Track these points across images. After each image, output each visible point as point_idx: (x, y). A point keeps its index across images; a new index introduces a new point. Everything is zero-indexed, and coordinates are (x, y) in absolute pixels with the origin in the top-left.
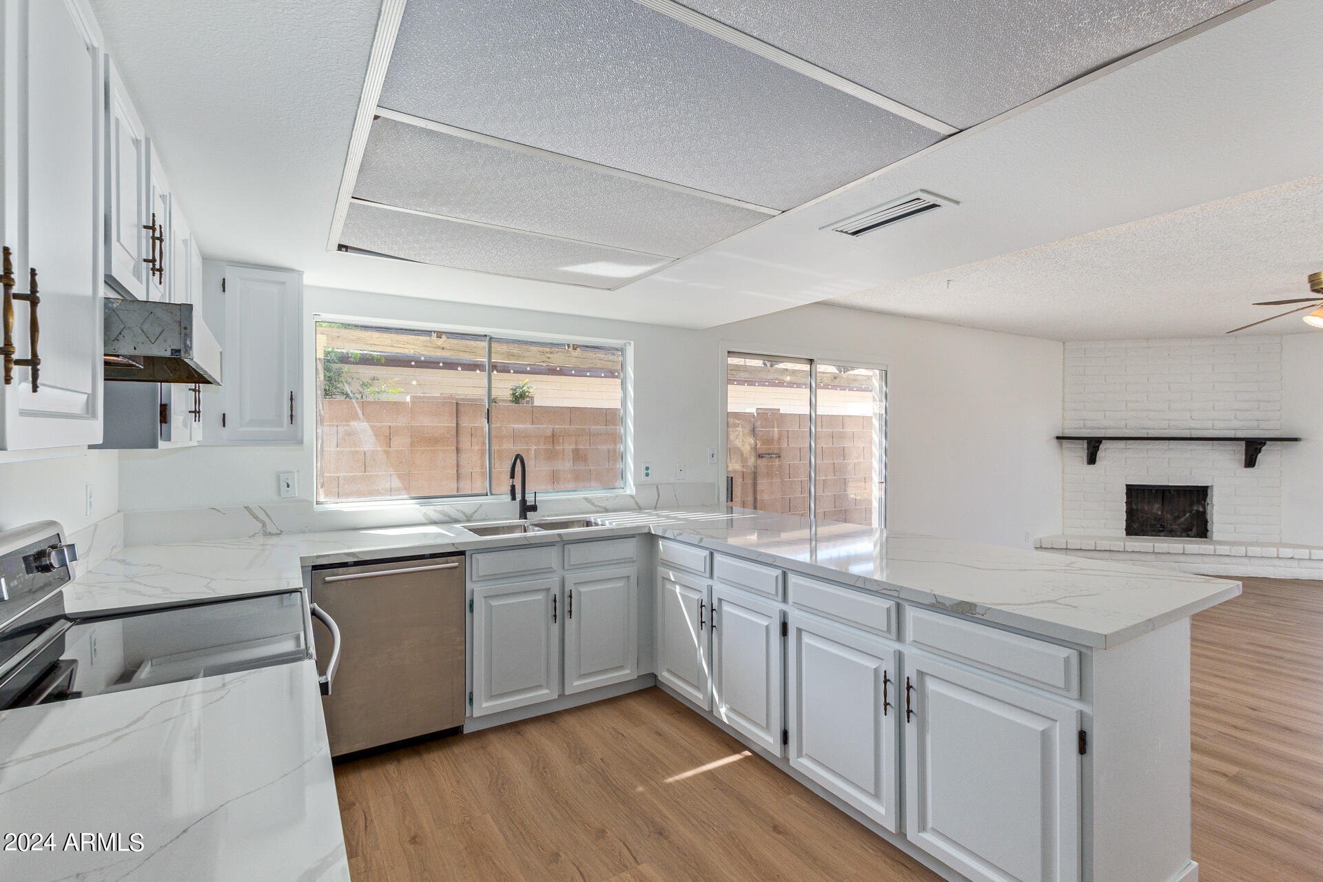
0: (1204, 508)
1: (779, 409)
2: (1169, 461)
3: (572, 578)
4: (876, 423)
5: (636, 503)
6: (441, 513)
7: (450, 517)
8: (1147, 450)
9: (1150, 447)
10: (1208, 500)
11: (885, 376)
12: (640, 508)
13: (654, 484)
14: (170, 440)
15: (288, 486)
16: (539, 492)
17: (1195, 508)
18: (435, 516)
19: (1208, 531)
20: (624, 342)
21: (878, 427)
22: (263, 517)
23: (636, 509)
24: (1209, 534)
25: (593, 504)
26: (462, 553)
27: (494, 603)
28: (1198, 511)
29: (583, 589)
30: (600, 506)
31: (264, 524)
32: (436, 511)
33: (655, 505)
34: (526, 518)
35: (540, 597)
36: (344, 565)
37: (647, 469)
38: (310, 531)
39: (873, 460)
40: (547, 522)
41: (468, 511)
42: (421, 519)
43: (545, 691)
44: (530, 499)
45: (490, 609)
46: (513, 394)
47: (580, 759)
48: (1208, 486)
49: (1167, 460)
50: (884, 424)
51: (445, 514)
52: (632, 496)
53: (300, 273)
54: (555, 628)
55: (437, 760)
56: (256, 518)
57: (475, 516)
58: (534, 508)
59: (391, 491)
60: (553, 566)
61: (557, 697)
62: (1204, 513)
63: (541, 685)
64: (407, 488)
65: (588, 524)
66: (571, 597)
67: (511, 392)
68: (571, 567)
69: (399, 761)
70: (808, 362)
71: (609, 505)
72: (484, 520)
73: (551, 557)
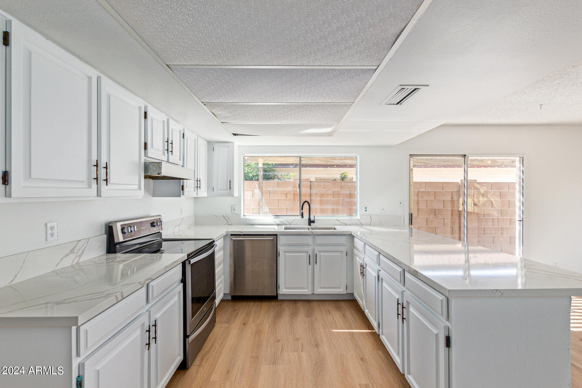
1: (476, 180)
3: (317, 249)
4: (517, 187)
5: (360, 222)
6: (280, 221)
7: (284, 223)
11: (522, 161)
12: (362, 225)
13: (369, 215)
14: (184, 195)
15: (234, 210)
16: (317, 216)
18: (278, 222)
20: (356, 154)
21: (518, 190)
22: (227, 219)
23: (360, 225)
25: (340, 222)
26: (276, 235)
27: (287, 254)
29: (322, 254)
30: (343, 223)
31: (228, 222)
32: (278, 221)
33: (369, 224)
34: (310, 225)
35: (304, 254)
36: (240, 235)
37: (366, 208)
38: (240, 224)
39: (516, 208)
40: (318, 227)
41: (290, 221)
42: (274, 223)
43: (307, 291)
44: (312, 219)
45: (285, 256)
46: (341, 176)
47: (308, 316)
50: (521, 188)
51: (282, 222)
52: (358, 220)
53: (233, 143)
54: (310, 267)
55: (265, 305)
56: (225, 219)
57: (293, 223)
58: (313, 222)
59: (265, 213)
60: (309, 243)
61: (311, 294)
63: (304, 288)
64: (271, 212)
65: (335, 229)
66: (316, 256)
67: (340, 176)
68: (317, 245)
69: (255, 302)
70: (463, 156)
71: (348, 222)
72: (296, 225)
73: (309, 240)
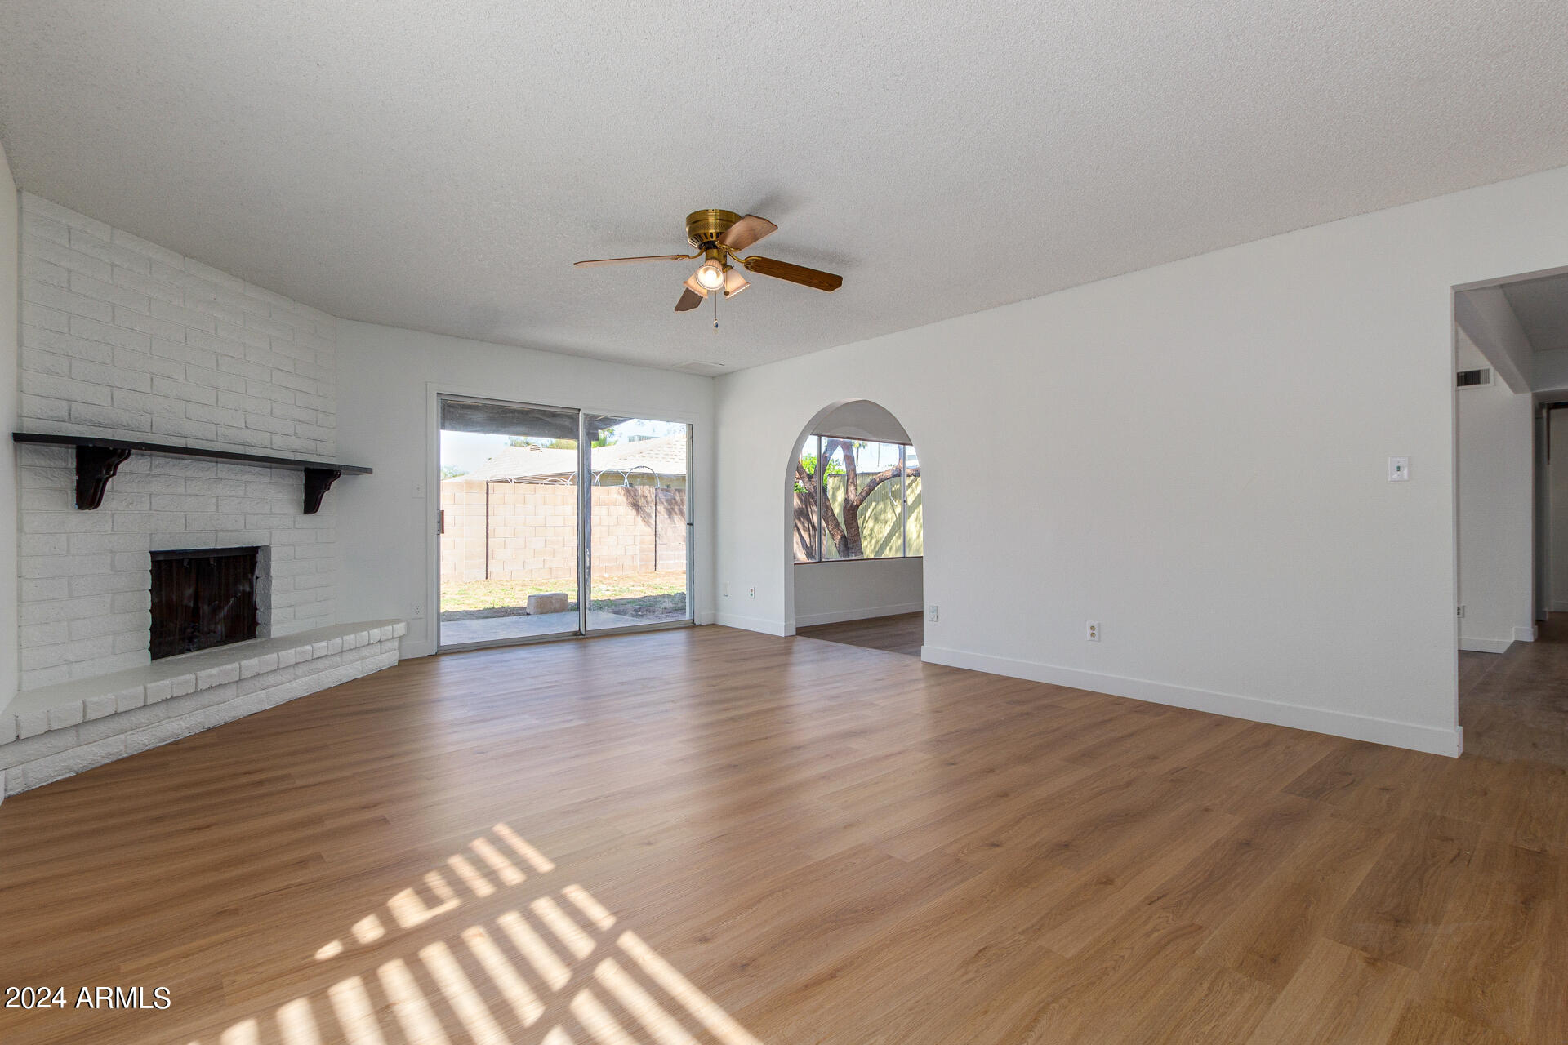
0: (252, 588)
2: (217, 501)
8: (186, 479)
9: (188, 473)
10: (258, 572)
17: (241, 588)
19: (257, 624)
24: (258, 630)
28: (244, 591)
48: (257, 548)
49: (214, 500)
62: (250, 595)
